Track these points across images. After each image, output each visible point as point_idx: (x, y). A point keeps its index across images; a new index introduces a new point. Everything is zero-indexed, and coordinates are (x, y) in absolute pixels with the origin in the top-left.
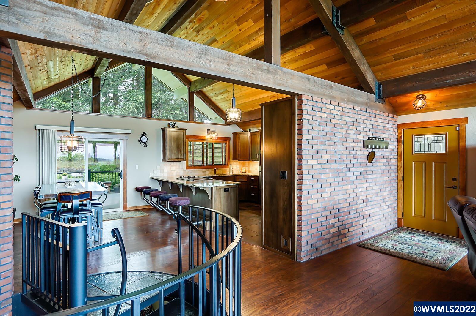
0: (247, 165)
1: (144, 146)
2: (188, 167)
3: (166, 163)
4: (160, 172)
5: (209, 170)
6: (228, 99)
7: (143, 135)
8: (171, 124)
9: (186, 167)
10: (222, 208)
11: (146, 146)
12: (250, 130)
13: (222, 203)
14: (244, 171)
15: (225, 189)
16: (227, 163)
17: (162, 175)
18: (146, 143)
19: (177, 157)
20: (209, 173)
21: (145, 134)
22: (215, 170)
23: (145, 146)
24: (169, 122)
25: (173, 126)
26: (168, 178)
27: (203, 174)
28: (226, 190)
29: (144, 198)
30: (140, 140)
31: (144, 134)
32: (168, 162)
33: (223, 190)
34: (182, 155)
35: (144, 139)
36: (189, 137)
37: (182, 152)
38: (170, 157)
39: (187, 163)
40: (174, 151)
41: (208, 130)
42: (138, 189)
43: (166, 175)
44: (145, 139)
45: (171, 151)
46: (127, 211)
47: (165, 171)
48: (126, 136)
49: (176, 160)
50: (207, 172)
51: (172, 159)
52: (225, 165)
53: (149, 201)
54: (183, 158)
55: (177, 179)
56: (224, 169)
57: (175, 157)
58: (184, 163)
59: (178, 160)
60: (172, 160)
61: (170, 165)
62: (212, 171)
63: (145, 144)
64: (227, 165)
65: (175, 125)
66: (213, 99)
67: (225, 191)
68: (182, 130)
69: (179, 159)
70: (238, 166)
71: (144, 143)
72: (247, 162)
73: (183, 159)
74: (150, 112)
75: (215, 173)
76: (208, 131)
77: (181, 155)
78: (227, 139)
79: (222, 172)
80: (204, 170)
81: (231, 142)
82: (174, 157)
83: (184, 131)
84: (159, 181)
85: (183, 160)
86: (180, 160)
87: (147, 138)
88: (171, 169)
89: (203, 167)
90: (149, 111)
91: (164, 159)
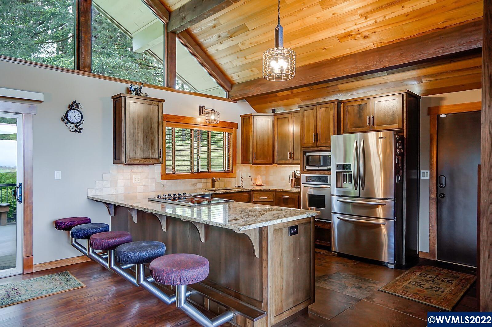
0: (265, 172)
1: (73, 130)
2: (165, 176)
3: (121, 166)
4: (109, 185)
5: (203, 180)
6: (242, 47)
7: (71, 107)
8: (133, 88)
9: (162, 175)
10: (285, 276)
11: (78, 130)
12: (274, 111)
13: (285, 265)
14: (259, 183)
15: (291, 228)
16: (231, 169)
17: (113, 191)
18: (79, 125)
19: (146, 155)
20: (203, 188)
21: (78, 106)
22: (213, 181)
23: (76, 131)
24: (128, 86)
25: (138, 92)
26: (126, 198)
27: (192, 188)
28: (293, 230)
29: (74, 243)
30: (65, 119)
31: (74, 106)
32: (125, 165)
33: (286, 231)
34: (157, 151)
35: (74, 116)
36: (168, 119)
37: (157, 145)
38: (132, 155)
39: (163, 168)
40: (140, 142)
41: (200, 107)
42: (59, 225)
43: (121, 191)
44: (77, 117)
45: (135, 144)
46: (32, 273)
47: (120, 183)
48: (30, 107)
49: (143, 161)
50: (199, 186)
51: (136, 159)
52: (228, 173)
53: (86, 249)
54: (157, 156)
55: (151, 200)
56: (226, 180)
57: (142, 156)
58: (157, 167)
59: (147, 162)
60: (136, 162)
61: (130, 171)
62: (208, 182)
63: (76, 126)
64: (232, 172)
65: (140, 92)
66: (211, 51)
67: (291, 234)
68: (157, 103)
69: (149, 158)
70: (249, 174)
71: (74, 125)
72: (263, 168)
73: (157, 159)
74: (88, 61)
75: (213, 186)
76: (202, 109)
77: (153, 151)
78: (231, 126)
79: (224, 185)
80: (194, 181)
81: (239, 131)
82: (140, 155)
83: (160, 104)
84: (107, 204)
85: (157, 161)
86: (151, 161)
87: (80, 115)
88: (131, 179)
89: (192, 176)
90: (84, 58)
91: (118, 159)
